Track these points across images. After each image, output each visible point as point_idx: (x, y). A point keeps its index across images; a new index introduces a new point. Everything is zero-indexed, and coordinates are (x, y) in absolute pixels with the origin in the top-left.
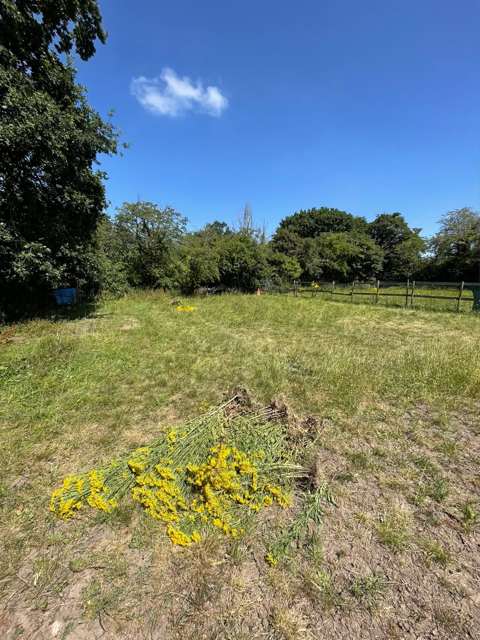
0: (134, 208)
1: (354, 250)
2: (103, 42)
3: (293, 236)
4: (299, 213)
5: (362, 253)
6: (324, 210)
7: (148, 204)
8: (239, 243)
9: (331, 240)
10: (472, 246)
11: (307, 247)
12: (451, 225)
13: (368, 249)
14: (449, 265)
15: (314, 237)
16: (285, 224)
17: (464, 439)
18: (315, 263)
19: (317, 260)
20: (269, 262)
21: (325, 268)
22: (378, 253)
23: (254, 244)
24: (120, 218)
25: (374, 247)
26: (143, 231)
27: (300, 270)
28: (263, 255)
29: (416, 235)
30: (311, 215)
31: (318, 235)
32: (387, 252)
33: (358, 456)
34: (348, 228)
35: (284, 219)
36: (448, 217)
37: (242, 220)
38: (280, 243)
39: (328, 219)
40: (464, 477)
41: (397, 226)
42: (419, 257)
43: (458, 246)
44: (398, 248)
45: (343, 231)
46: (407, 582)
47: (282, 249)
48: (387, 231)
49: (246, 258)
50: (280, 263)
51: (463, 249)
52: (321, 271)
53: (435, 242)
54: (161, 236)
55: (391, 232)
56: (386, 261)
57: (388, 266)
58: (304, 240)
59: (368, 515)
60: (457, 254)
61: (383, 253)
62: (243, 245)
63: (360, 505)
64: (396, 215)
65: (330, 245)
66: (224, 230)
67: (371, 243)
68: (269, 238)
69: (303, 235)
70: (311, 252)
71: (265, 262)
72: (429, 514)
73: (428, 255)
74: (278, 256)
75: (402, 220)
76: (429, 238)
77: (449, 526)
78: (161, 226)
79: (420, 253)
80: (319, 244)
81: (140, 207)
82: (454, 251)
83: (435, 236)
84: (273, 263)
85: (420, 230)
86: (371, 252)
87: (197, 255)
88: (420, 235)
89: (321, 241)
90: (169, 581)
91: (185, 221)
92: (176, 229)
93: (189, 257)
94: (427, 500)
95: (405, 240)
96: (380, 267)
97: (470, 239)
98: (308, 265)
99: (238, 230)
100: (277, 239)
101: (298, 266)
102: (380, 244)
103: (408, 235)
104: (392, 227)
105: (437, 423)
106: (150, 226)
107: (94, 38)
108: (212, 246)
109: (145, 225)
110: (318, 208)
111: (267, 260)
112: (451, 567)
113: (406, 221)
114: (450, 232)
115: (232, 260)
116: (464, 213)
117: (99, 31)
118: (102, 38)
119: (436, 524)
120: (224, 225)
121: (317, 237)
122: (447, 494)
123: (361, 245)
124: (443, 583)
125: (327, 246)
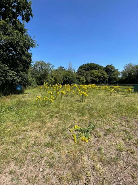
0: (39, 63)
1: (100, 75)
2: (32, 17)
3: (83, 71)
4: (84, 64)
5: (102, 76)
6: (91, 64)
7: (42, 62)
8: (68, 73)
9: (94, 72)
10: (132, 74)
11: (87, 74)
12: (127, 68)
13: (104, 74)
14: (126, 79)
15: (88, 71)
16: (81, 67)
17: (135, 125)
18: (89, 79)
19: (90, 78)
20: (76, 78)
21: (92, 80)
22: (107, 76)
23: (72, 73)
24: (35, 65)
25: (106, 74)
26: (41, 69)
27: (85, 80)
28: (75, 76)
29: (117, 71)
30: (88, 65)
31: (90, 71)
32: (109, 75)
33: (108, 129)
34: (98, 69)
35: (80, 66)
36: (126, 66)
37: (69, 66)
38: (79, 72)
39: (93, 66)
40: (136, 134)
41: (112, 68)
42: (118, 77)
43: (128, 74)
44: (112, 74)
45: (97, 69)
46: (125, 158)
47: (80, 75)
48: (109, 69)
49: (70, 77)
50: (80, 78)
51: (130, 74)
52: (91, 81)
53: (122, 73)
54: (46, 71)
55: (110, 70)
56: (109, 78)
57: (110, 79)
58: (86, 72)
59: (113, 143)
60: (128, 76)
61: (108, 76)
62: (69, 73)
63: (111, 141)
64: (111, 65)
65: (94, 74)
66: (63, 69)
67: (105, 73)
68: (76, 71)
69: (86, 70)
70: (88, 75)
71: (75, 78)
72: (128, 143)
73: (120, 76)
74: (79, 76)
75: (113, 67)
76: (121, 71)
77: (133, 145)
78: (46, 68)
79: (118, 76)
80: (90, 73)
81: (40, 62)
82: (128, 75)
83: (122, 71)
84: (78, 78)
85: (118, 69)
86: (105, 75)
87: (57, 76)
88: (118, 71)
89: (91, 72)
90: (66, 159)
91: (53, 66)
92: (51, 69)
93: (54, 77)
94: (127, 140)
95: (114, 72)
96: (107, 80)
97: (132, 72)
98: (88, 79)
99: (68, 69)
100: (78, 72)
101: (85, 79)
102: (107, 73)
103: (115, 71)
104: (110, 68)
105: (127, 121)
106: (43, 68)
107: (30, 16)
108: (60, 73)
109: (42, 68)
110: (90, 63)
111: (76, 77)
112: (135, 154)
113: (114, 67)
114: (126, 70)
115: (66, 78)
116: (130, 65)
117: (31, 14)
118: (32, 16)
119: (130, 145)
120: (63, 67)
121: (89, 71)
122: (132, 138)
123: (102, 74)
124: (133, 158)
125: (93, 74)
